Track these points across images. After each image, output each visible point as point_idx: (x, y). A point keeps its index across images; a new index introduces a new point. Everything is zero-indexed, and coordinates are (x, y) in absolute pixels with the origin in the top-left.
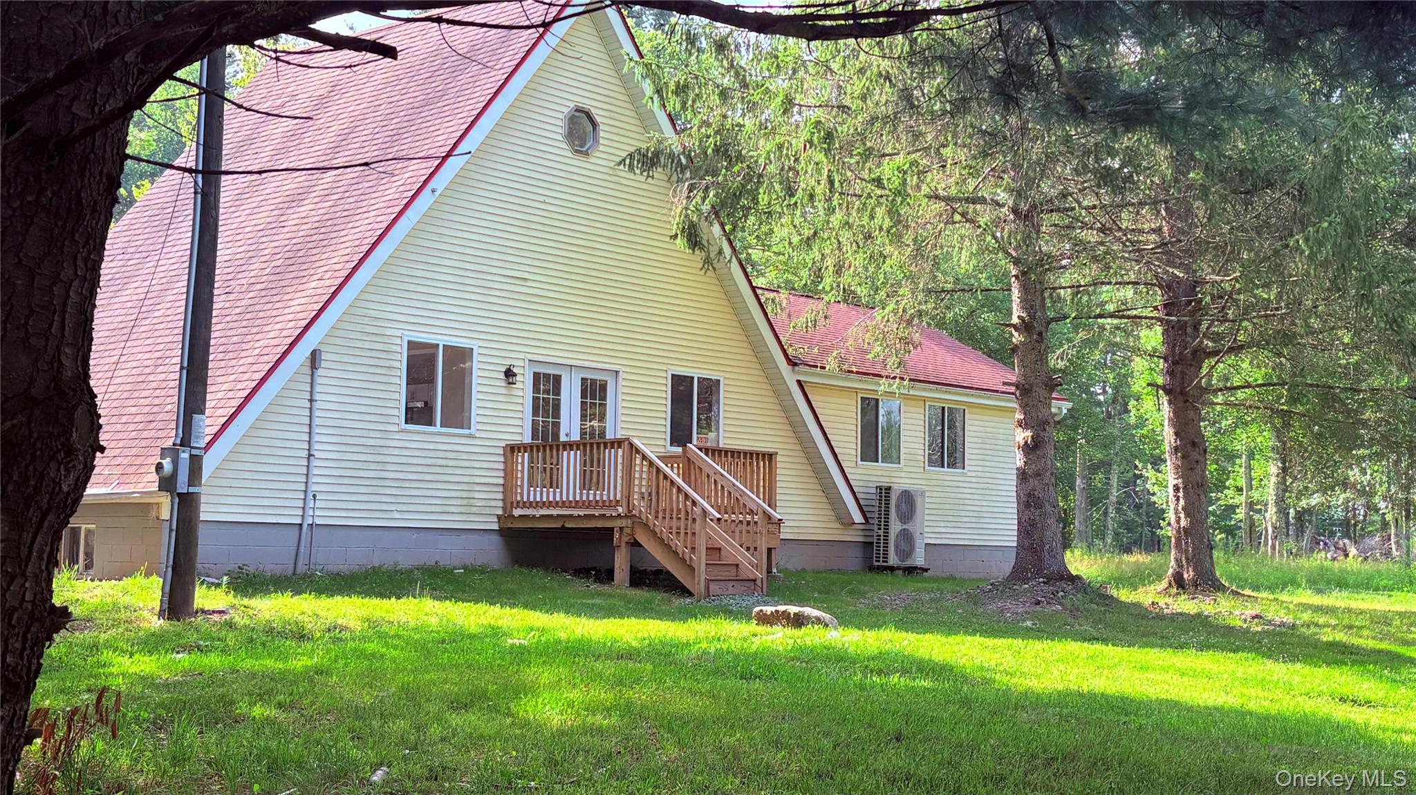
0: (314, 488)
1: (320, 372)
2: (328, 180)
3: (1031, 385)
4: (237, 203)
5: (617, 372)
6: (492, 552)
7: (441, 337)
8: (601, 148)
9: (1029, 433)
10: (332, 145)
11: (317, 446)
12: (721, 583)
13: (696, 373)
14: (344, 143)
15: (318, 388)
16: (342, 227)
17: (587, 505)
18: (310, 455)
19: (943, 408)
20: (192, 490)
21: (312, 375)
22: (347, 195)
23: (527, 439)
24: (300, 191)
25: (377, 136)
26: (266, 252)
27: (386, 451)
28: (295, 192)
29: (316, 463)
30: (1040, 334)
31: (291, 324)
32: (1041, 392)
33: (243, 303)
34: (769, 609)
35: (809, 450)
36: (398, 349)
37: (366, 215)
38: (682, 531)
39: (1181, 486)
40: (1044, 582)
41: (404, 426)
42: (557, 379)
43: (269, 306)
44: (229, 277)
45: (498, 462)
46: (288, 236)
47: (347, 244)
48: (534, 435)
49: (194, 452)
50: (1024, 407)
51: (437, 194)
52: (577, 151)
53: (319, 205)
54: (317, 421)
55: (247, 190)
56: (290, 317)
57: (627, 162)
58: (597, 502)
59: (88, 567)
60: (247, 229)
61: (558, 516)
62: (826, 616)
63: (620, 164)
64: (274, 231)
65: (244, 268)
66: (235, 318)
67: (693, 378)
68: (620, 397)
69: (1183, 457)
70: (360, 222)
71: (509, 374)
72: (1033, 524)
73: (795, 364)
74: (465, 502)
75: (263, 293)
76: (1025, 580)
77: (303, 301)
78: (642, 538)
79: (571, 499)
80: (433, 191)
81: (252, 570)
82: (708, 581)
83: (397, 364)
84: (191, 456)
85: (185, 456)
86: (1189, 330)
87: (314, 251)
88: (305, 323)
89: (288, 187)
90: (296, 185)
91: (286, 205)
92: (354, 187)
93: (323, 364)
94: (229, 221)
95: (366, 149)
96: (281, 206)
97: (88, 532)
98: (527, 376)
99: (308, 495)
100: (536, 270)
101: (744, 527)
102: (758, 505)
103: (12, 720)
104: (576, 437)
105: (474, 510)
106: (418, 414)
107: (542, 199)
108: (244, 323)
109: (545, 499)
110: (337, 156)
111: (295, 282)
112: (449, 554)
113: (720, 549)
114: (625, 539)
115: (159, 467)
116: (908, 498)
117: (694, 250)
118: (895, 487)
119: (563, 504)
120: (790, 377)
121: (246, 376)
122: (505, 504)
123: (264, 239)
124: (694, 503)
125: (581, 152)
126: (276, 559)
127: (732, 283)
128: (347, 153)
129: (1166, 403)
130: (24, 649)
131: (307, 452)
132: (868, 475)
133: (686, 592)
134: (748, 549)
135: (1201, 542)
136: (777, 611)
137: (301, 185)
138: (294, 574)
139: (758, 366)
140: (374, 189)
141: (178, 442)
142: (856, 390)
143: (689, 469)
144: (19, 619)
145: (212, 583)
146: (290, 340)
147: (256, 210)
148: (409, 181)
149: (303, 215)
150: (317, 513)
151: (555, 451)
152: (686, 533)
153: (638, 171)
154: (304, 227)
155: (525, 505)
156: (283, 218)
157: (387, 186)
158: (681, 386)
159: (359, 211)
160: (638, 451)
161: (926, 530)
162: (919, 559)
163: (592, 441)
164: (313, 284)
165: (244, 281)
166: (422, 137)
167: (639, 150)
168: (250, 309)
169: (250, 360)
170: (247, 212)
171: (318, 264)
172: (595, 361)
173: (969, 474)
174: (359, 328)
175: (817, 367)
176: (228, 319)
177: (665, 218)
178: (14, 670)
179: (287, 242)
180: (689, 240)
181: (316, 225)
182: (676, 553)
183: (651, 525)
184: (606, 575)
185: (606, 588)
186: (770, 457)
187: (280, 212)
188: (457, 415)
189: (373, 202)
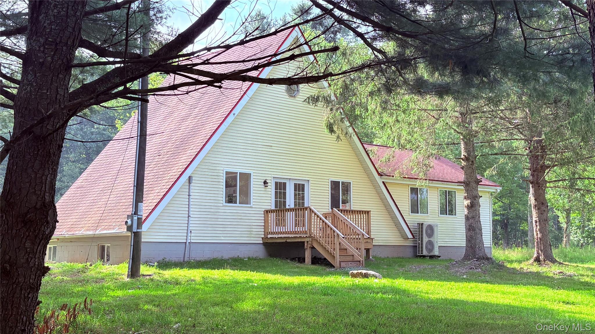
0: (190, 228)
1: (192, 184)
2: (197, 111)
3: (470, 182)
4: (164, 121)
5: (308, 181)
6: (260, 252)
7: (238, 170)
8: (300, 94)
9: (469, 201)
10: (198, 97)
11: (191, 213)
12: (346, 262)
13: (341, 180)
14: (203, 96)
15: (191, 191)
16: (201, 129)
17: (295, 233)
18: (189, 216)
19: (446, 191)
20: (138, 230)
21: (189, 186)
22: (203, 116)
23: (273, 208)
24: (187, 115)
25: (215, 93)
26: (173, 139)
27: (218, 214)
28: (184, 116)
29: (191, 219)
30: (472, 162)
31: (181, 167)
32: (473, 184)
33: (165, 159)
34: (355, 272)
35: (389, 209)
36: (222, 175)
37: (209, 124)
38: (330, 242)
39: (538, 221)
40: (476, 260)
41: (225, 204)
42: (285, 184)
43: (174, 160)
44: (160, 149)
45: (262, 217)
46: (181, 133)
47: (202, 136)
48: (276, 206)
49: (139, 217)
50: (467, 191)
51: (235, 115)
52: (291, 96)
53: (193, 121)
54: (191, 203)
55: (168, 115)
56: (181, 164)
57: (307, 101)
58: (298, 231)
59: (108, 260)
60: (167, 131)
61: (284, 237)
62: (377, 274)
63: (304, 101)
64: (177, 131)
65: (165, 146)
66: (162, 165)
67: (339, 182)
68: (310, 190)
69: (538, 209)
70: (207, 127)
71: (265, 183)
72: (471, 237)
73: (382, 175)
74: (249, 233)
75: (172, 155)
76: (469, 260)
77: (185, 158)
78: (316, 246)
79: (289, 231)
80: (234, 114)
81: (167, 260)
82: (340, 262)
83: (222, 181)
84: (138, 218)
85: (135, 218)
86: (539, 158)
87: (191, 139)
88: (186, 166)
89: (182, 114)
90: (185, 113)
91: (181, 121)
92: (206, 114)
93: (193, 181)
94: (161, 128)
95: (211, 99)
96: (180, 121)
97: (108, 247)
98: (272, 183)
99: (188, 231)
100: (275, 142)
101: (356, 240)
102: (361, 232)
103: (33, 298)
104: (292, 206)
105: (253, 236)
106: (231, 199)
107: (277, 115)
108: (165, 167)
109: (279, 231)
110: (200, 101)
111: (183, 151)
112: (243, 253)
113: (346, 249)
114: (309, 246)
115: (126, 222)
116: (431, 228)
117: (332, 134)
118: (425, 223)
119: (286, 233)
120: (379, 180)
121: (164, 187)
122: (265, 233)
123: (173, 134)
124: (334, 231)
125: (292, 96)
126: (176, 256)
127: (354, 144)
128: (204, 100)
129: (531, 187)
130: (35, 278)
131: (187, 215)
132: (414, 219)
133: (332, 266)
134: (357, 249)
135: (546, 243)
136: (358, 272)
137: (187, 113)
138: (184, 261)
139: (366, 176)
140: (213, 114)
141: (133, 213)
142: (408, 185)
143: (334, 218)
144: (34, 270)
145: (152, 265)
146: (180, 173)
147: (171, 123)
148: (225, 111)
149: (187, 125)
150: (192, 238)
151: (282, 212)
152: (331, 243)
153: (311, 104)
154: (187, 129)
155: (272, 233)
156: (180, 126)
157: (217, 113)
158: (335, 185)
159: (207, 123)
160: (313, 212)
161: (439, 240)
162: (436, 252)
163: (299, 208)
164: (189, 151)
165: (165, 151)
166: (231, 93)
167: (312, 96)
168: (167, 161)
169: (166, 181)
170: (167, 124)
171: (191, 144)
172: (300, 177)
173: (458, 217)
174: (207, 167)
175: (390, 176)
176: (159, 165)
177: (321, 122)
178: (33, 284)
179: (181, 135)
180: (330, 130)
181: (192, 129)
182: (328, 251)
183: (318, 240)
184: (302, 260)
185: (302, 265)
186: (368, 212)
187: (179, 124)
188: (246, 199)
189: (212, 119)
